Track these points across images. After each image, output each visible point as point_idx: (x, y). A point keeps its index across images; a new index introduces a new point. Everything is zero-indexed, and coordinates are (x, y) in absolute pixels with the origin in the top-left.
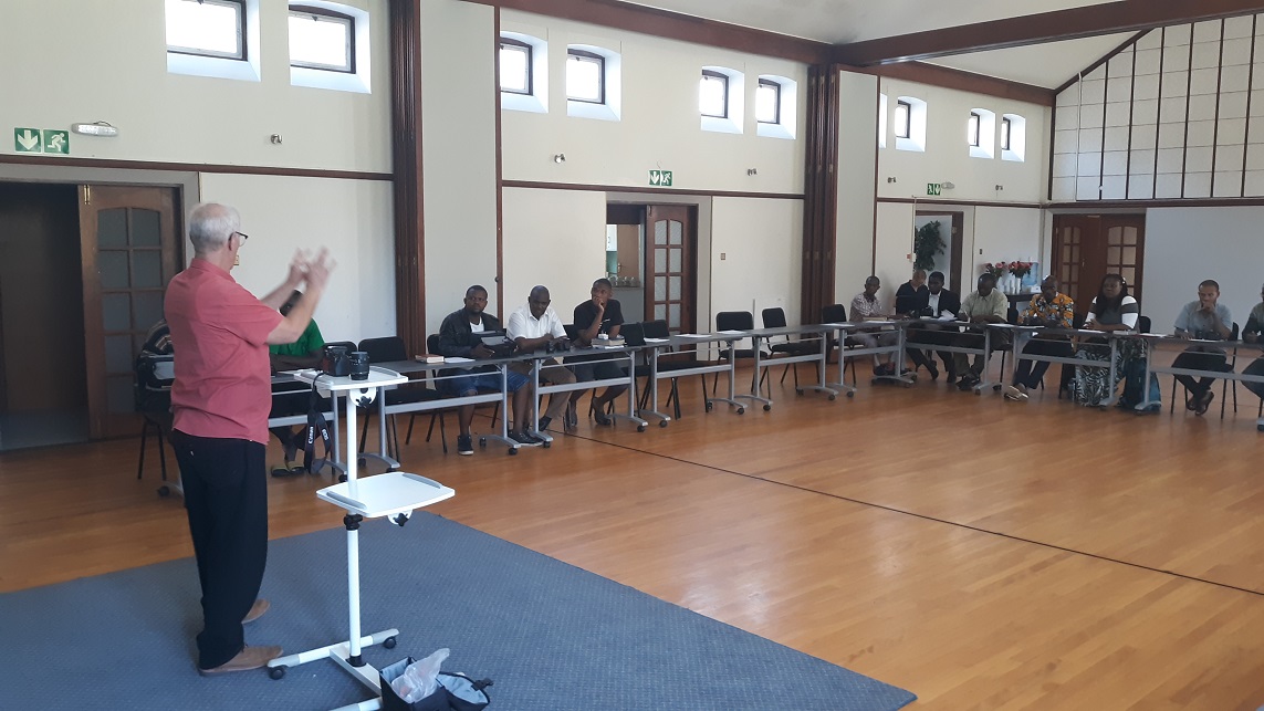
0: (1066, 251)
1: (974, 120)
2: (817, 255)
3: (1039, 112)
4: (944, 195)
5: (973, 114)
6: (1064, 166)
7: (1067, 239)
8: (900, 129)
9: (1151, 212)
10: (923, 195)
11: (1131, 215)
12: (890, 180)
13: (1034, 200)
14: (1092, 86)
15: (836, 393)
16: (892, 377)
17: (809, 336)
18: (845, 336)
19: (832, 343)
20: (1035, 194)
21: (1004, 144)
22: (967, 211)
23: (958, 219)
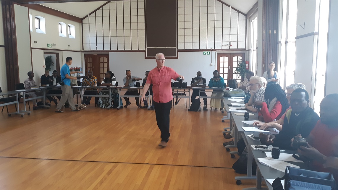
0: (89, 64)
1: (60, 26)
2: (11, 66)
3: (78, 25)
4: (53, 48)
5: (59, 24)
6: (86, 40)
7: (89, 61)
8: (37, 26)
9: (110, 53)
10: (46, 47)
11: (105, 54)
12: (35, 42)
13: (79, 50)
14: (92, 18)
15: (23, 114)
16: (42, 106)
17: (11, 95)
18: (25, 94)
19: (20, 96)
20: (79, 48)
21: (69, 33)
22: (60, 52)
23: (57, 55)
